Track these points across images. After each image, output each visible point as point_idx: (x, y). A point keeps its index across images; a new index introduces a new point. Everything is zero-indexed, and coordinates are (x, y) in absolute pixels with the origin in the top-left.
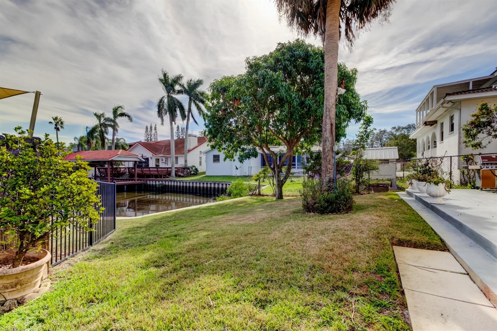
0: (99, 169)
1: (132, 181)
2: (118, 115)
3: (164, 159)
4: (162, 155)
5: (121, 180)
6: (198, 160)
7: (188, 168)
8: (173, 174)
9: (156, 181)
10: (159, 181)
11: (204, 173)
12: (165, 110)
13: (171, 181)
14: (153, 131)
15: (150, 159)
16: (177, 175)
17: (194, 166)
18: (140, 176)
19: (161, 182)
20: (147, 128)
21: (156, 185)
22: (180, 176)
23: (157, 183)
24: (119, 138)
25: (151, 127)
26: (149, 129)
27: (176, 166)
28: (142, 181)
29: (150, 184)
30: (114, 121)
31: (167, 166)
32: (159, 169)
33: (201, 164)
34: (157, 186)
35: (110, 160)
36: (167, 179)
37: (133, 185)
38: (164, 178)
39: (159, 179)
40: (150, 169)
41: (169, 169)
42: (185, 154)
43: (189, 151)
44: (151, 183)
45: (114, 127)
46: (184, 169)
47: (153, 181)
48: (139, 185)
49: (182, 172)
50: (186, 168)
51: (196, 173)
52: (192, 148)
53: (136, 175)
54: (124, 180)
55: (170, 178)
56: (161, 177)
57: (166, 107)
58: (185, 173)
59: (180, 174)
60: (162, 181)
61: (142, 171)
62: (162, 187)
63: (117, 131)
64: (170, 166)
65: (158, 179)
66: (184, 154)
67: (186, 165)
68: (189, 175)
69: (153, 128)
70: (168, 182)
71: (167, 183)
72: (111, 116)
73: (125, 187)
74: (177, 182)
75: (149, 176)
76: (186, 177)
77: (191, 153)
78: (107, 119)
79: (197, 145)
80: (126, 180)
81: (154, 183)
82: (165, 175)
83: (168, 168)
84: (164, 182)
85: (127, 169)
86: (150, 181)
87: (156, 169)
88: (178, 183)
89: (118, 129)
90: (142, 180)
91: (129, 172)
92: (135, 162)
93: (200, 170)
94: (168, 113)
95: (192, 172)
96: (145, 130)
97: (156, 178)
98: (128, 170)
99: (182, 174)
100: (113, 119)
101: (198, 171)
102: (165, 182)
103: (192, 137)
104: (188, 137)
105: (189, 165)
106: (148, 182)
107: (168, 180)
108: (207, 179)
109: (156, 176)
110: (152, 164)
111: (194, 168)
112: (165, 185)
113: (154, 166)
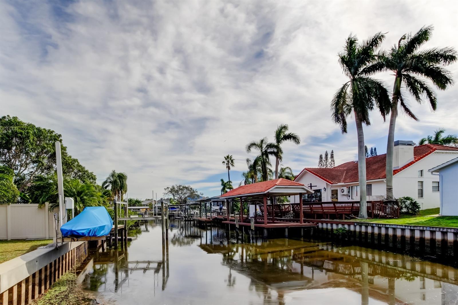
0: (260, 207)
1: (297, 222)
2: (282, 139)
3: (346, 189)
4: (343, 184)
5: (283, 220)
6: (417, 188)
7: (396, 202)
8: (364, 211)
9: (332, 225)
10: (337, 225)
11: (436, 211)
12: (348, 105)
13: (361, 225)
14: (329, 160)
15: (323, 191)
16: (370, 215)
17: (408, 199)
18: (307, 215)
19: (340, 226)
20: (321, 157)
21: (332, 229)
22: (377, 217)
23: (335, 227)
24: (284, 167)
25: (326, 155)
26: (324, 159)
27: (368, 198)
28: (311, 224)
29: (322, 228)
30: (277, 147)
31: (350, 200)
32: (337, 205)
33: (421, 194)
34: (335, 232)
35: (266, 192)
36: (352, 221)
37: (298, 229)
38: (346, 218)
39: (338, 220)
40: (324, 205)
41: (355, 205)
42: (388, 177)
43: (396, 172)
44: (325, 226)
45: (278, 154)
46: (386, 203)
47: (327, 223)
48: (307, 229)
49: (381, 209)
50: (390, 202)
51: (414, 211)
52: (401, 166)
53: (302, 214)
54: (287, 221)
55: (358, 220)
56: (341, 218)
57: (349, 101)
58: (388, 210)
59: (376, 212)
60: (343, 225)
61: (311, 209)
62: (343, 234)
63: (281, 158)
64: (357, 199)
65: (335, 220)
66: (385, 177)
67: (389, 197)
68: (397, 214)
69: (329, 156)
70: (355, 226)
71: (352, 228)
72: (274, 141)
73: (287, 230)
74: (373, 227)
75: (321, 216)
76: (390, 218)
77: (398, 175)
78: (270, 146)
79: (413, 160)
80: (290, 221)
81: (329, 227)
82: (348, 215)
83: (353, 203)
84: (346, 226)
85: (291, 206)
86: (322, 224)
87: (332, 205)
88: (376, 231)
89: (282, 156)
90: (311, 221)
91: (294, 210)
92: (301, 195)
93: (424, 204)
94: (353, 109)
95: (404, 210)
96: (318, 160)
97: (333, 219)
98: (293, 207)
99: (381, 213)
100: (276, 144)
101: (418, 207)
102: (349, 225)
103: (400, 147)
104: (395, 148)
105: (397, 195)
106: (320, 225)
107: (353, 223)
108: (444, 224)
109: (333, 216)
110: (326, 197)
111: (409, 202)
112: (349, 231)
113: (330, 200)
